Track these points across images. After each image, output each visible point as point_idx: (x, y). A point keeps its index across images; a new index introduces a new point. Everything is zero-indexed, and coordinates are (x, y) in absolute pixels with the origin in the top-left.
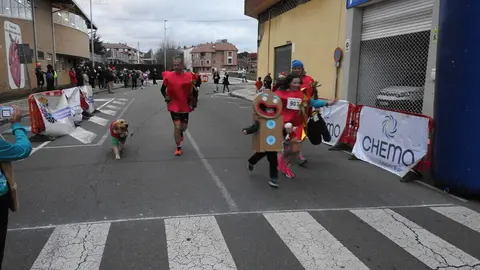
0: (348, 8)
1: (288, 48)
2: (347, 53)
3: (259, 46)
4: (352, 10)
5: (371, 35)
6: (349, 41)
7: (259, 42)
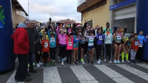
0: (110, 10)
1: (92, 22)
2: (110, 23)
3: (82, 21)
4: (111, 11)
5: (117, 18)
6: (111, 20)
7: (82, 20)
